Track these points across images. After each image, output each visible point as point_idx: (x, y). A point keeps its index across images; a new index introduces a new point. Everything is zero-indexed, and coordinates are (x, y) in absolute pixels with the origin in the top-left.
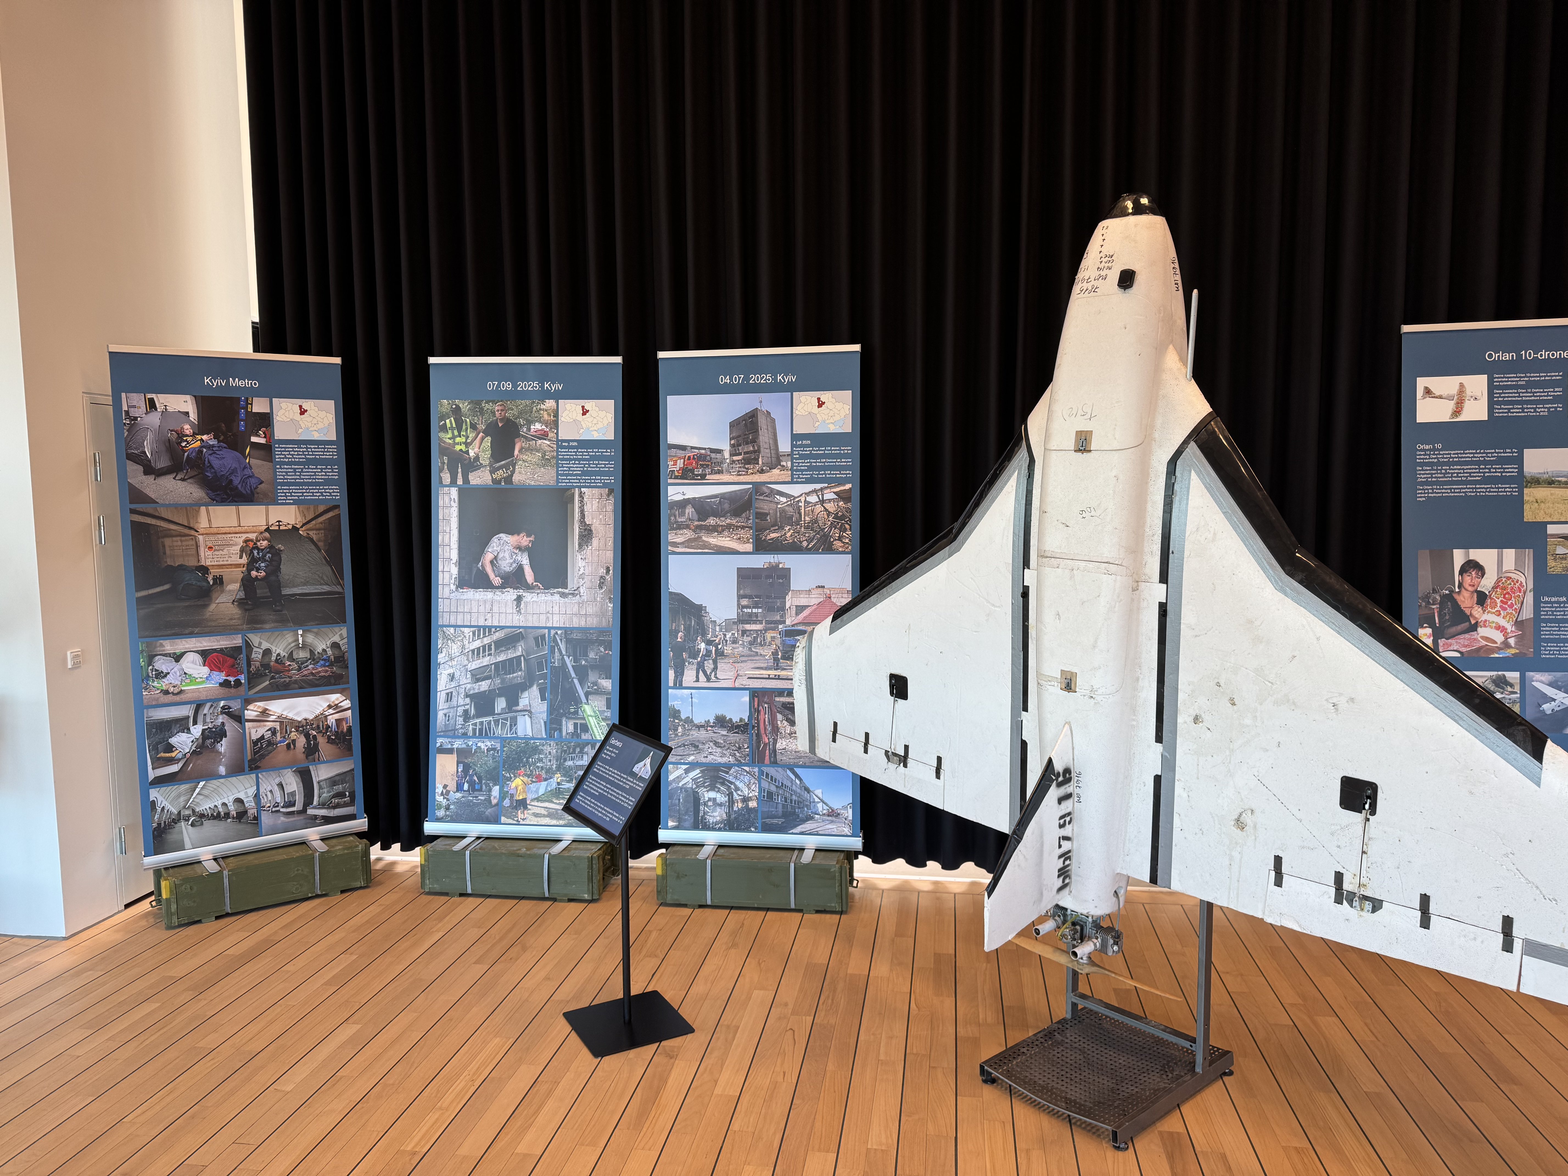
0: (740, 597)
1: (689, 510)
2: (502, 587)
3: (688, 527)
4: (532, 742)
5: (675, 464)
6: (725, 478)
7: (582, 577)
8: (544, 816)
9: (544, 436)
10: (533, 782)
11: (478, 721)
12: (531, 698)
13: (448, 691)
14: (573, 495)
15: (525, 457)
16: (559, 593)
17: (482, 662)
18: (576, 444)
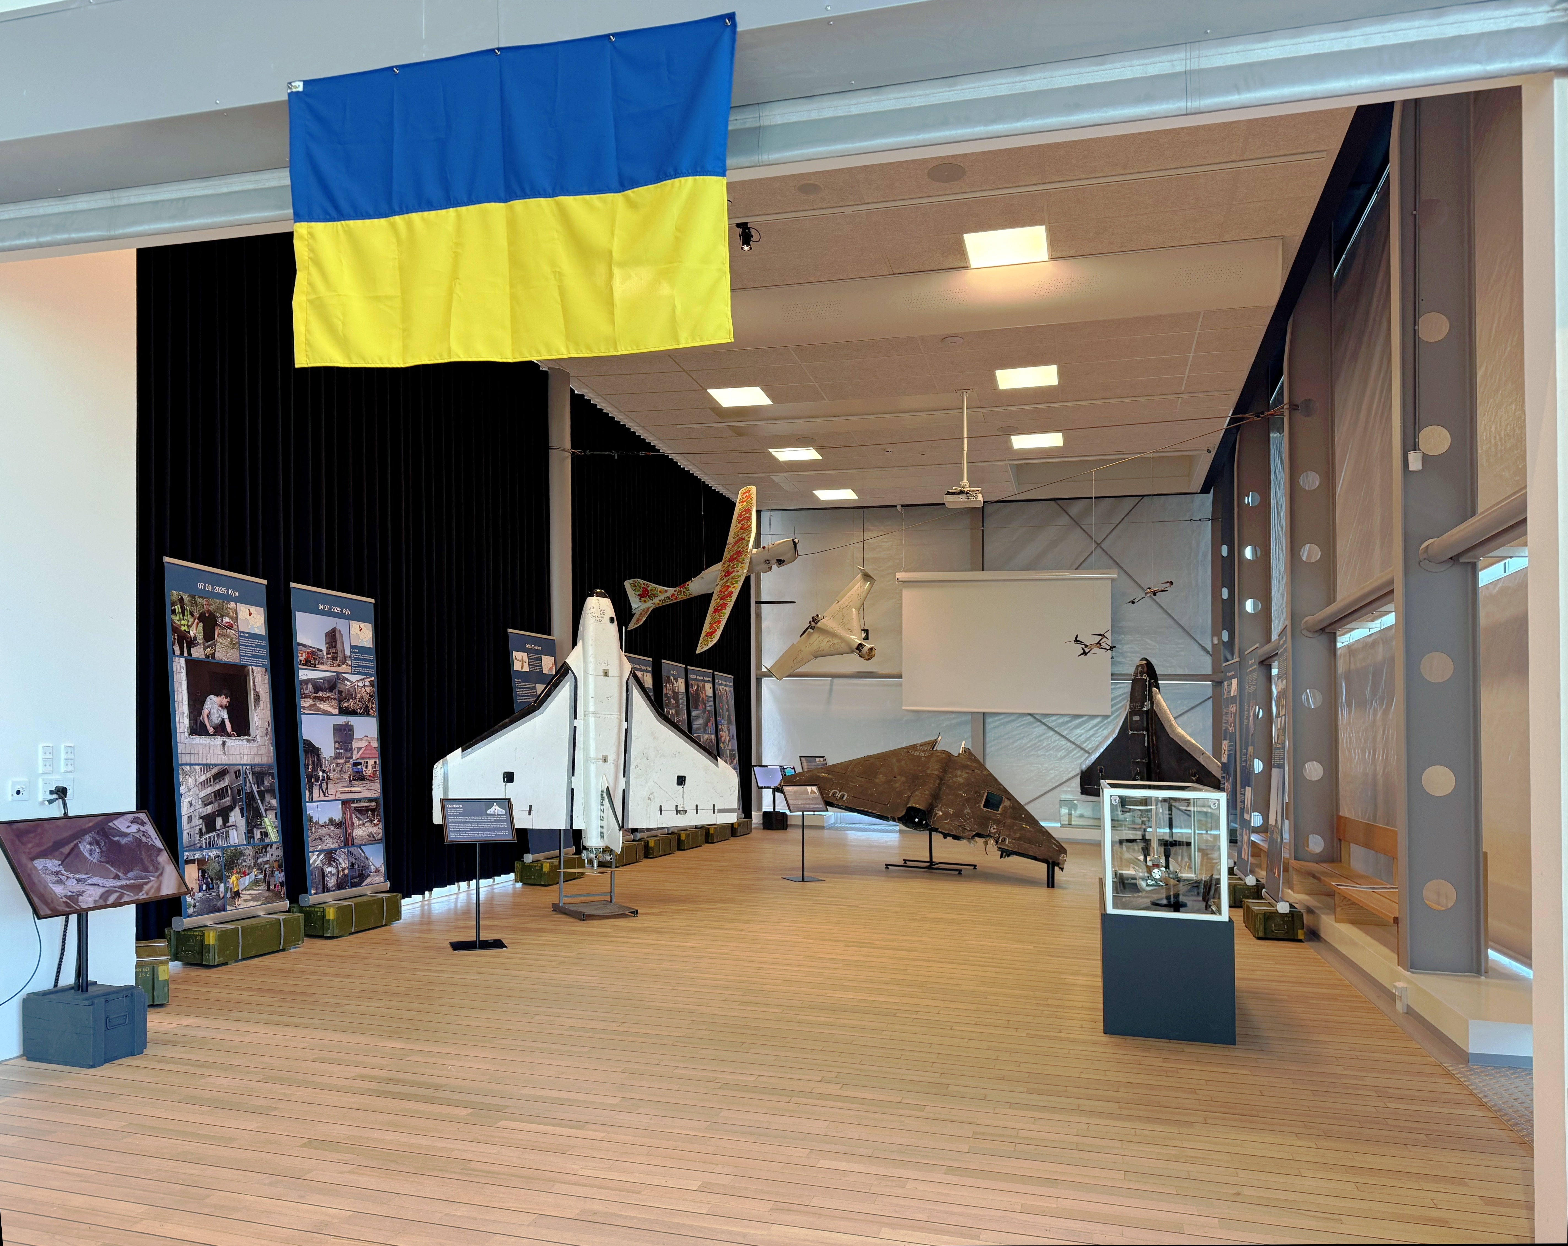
0: (335, 742)
1: (310, 686)
2: (214, 735)
3: (310, 697)
4: (239, 848)
5: (302, 656)
6: (325, 667)
7: (257, 728)
8: (250, 900)
9: (230, 627)
10: (241, 877)
11: (207, 836)
12: (235, 816)
13: (189, 815)
14: (249, 670)
15: (221, 641)
16: (246, 739)
17: (207, 792)
18: (247, 635)
